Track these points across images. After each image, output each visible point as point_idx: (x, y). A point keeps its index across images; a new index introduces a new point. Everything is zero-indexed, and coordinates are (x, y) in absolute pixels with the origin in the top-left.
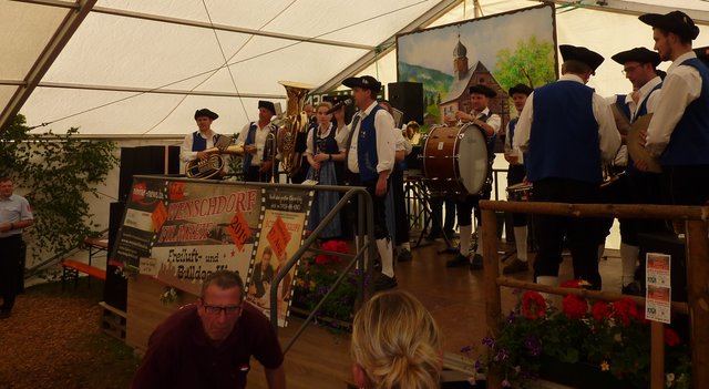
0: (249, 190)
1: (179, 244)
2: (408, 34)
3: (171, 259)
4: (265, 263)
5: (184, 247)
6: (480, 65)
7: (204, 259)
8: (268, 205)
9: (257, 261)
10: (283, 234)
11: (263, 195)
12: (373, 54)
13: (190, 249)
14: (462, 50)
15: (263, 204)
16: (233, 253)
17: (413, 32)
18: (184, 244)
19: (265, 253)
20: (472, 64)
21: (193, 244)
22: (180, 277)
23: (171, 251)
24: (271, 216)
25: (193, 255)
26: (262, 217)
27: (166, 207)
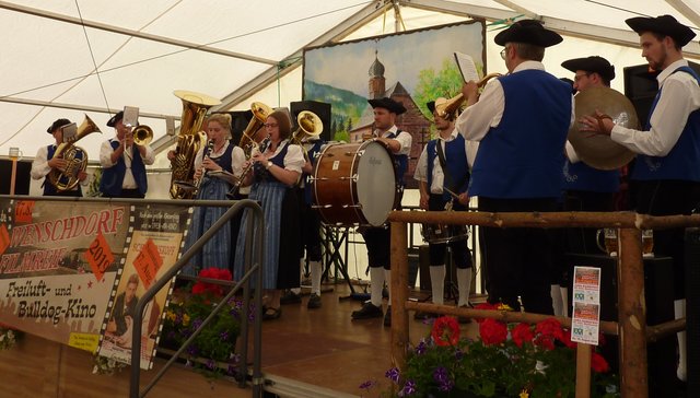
0: (114, 208)
1: (23, 275)
2: (318, 47)
3: (11, 293)
4: (128, 294)
5: (30, 279)
6: (399, 87)
7: (53, 292)
8: (137, 225)
9: (120, 291)
10: (154, 259)
11: (132, 214)
12: (275, 71)
13: (36, 281)
14: (379, 69)
15: (131, 224)
16: (90, 285)
17: (323, 46)
18: (29, 275)
19: (130, 282)
20: (390, 85)
21: (40, 274)
22: (21, 315)
23: (11, 284)
24: (141, 238)
25: (39, 287)
26: (128, 240)
27: (8, 231)
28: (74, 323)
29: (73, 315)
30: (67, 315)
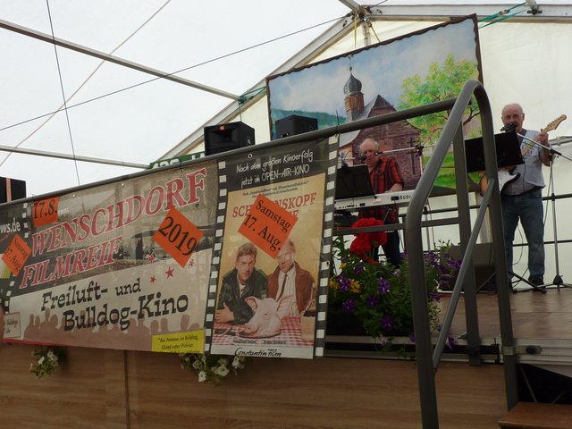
0: (189, 173)
1: (60, 282)
2: (283, 74)
3: (48, 306)
5: (72, 284)
6: (380, 100)
7: (112, 292)
8: (234, 183)
11: (221, 172)
12: (236, 106)
13: (82, 284)
14: (355, 85)
15: (222, 186)
16: (170, 273)
17: (289, 72)
18: (70, 279)
19: (240, 255)
20: (369, 98)
21: (85, 276)
22: (67, 328)
23: (45, 295)
24: (243, 200)
25: (90, 290)
26: (222, 206)
27: (26, 240)
28: (154, 324)
29: (151, 314)
30: (141, 316)
